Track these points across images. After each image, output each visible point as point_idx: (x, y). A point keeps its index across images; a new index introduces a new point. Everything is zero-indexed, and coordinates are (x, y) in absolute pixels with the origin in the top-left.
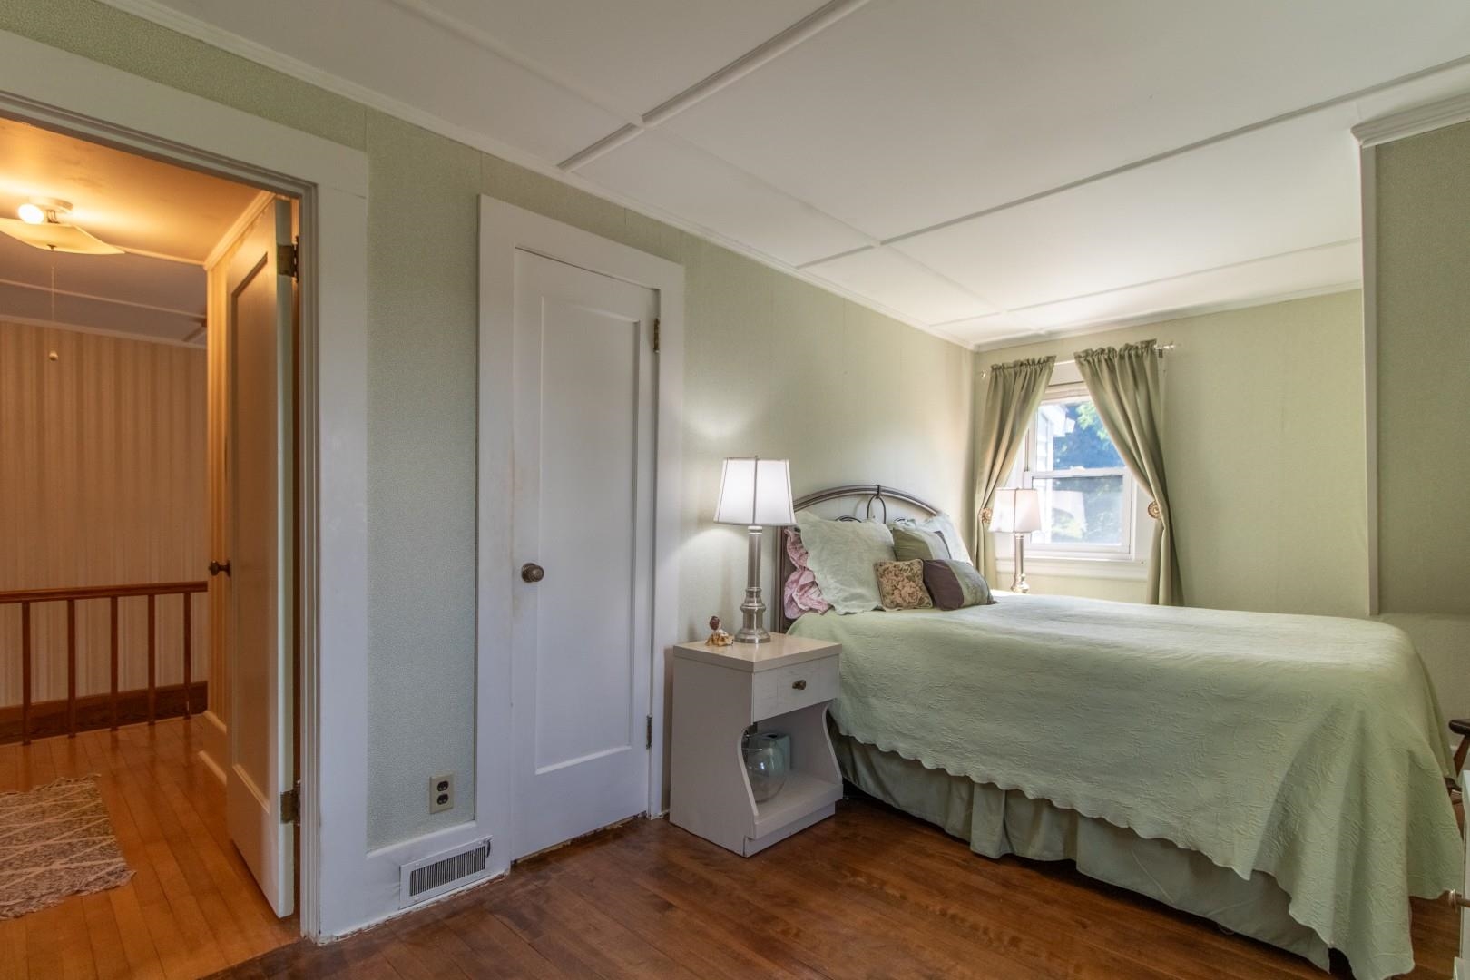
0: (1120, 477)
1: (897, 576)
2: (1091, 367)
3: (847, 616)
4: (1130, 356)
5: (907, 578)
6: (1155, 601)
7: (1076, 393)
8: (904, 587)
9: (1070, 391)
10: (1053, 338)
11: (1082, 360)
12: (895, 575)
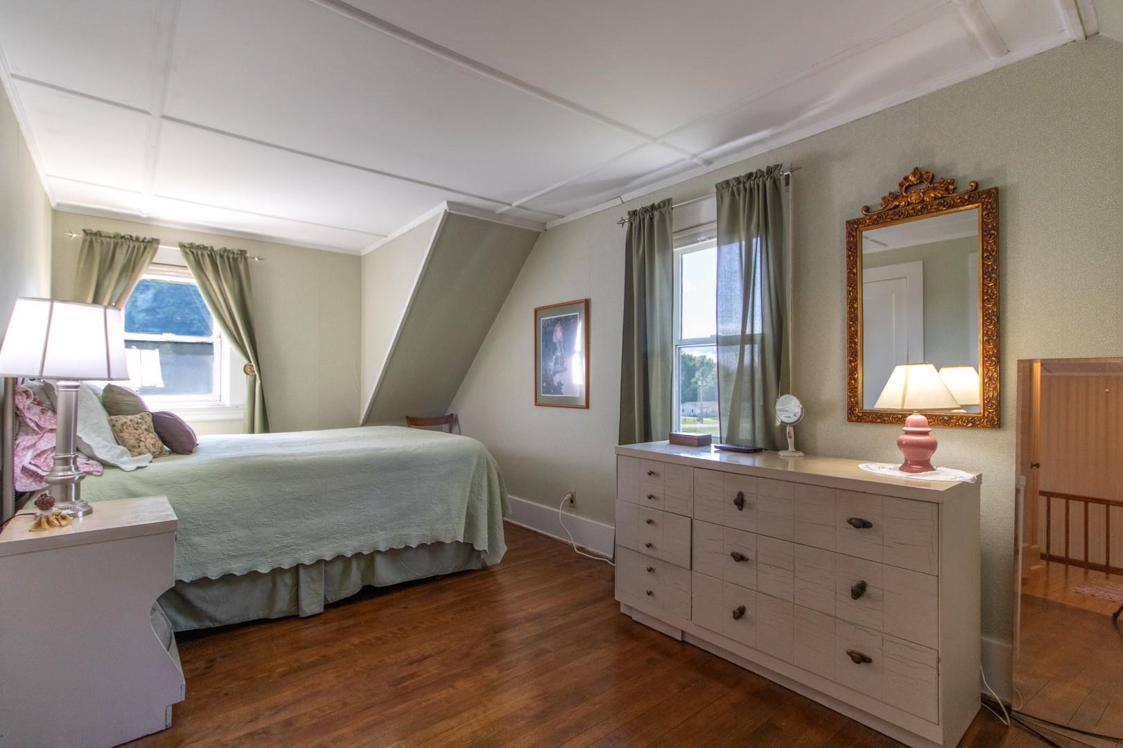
0: (211, 344)
1: (137, 430)
2: (194, 257)
3: (139, 471)
4: (228, 258)
5: (146, 430)
6: (252, 431)
7: (176, 274)
8: (146, 439)
9: (168, 271)
10: (150, 223)
11: (188, 250)
12: (135, 429)
